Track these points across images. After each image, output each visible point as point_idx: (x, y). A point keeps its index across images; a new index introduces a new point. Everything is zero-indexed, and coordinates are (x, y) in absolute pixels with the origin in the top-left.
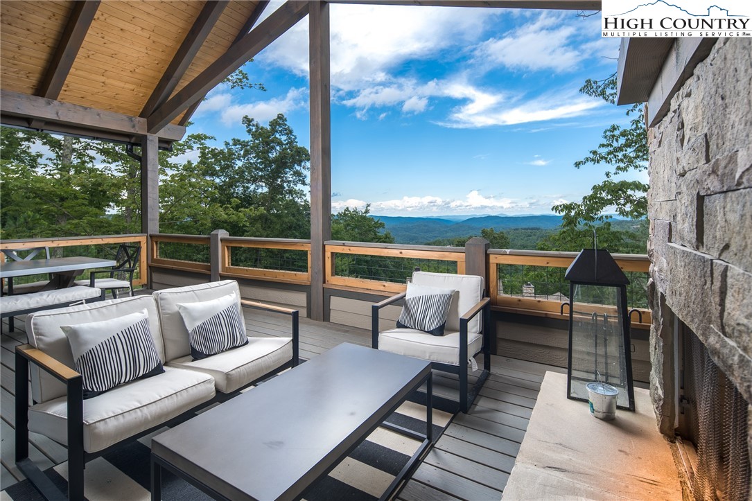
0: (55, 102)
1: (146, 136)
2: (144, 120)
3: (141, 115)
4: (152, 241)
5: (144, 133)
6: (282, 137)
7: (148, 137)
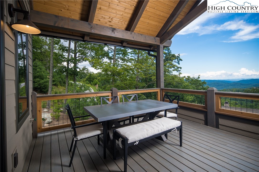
0: (133, 33)
1: (159, 45)
2: (159, 38)
3: (157, 36)
4: (162, 91)
5: (159, 44)
6: (166, 51)
7: (160, 46)
